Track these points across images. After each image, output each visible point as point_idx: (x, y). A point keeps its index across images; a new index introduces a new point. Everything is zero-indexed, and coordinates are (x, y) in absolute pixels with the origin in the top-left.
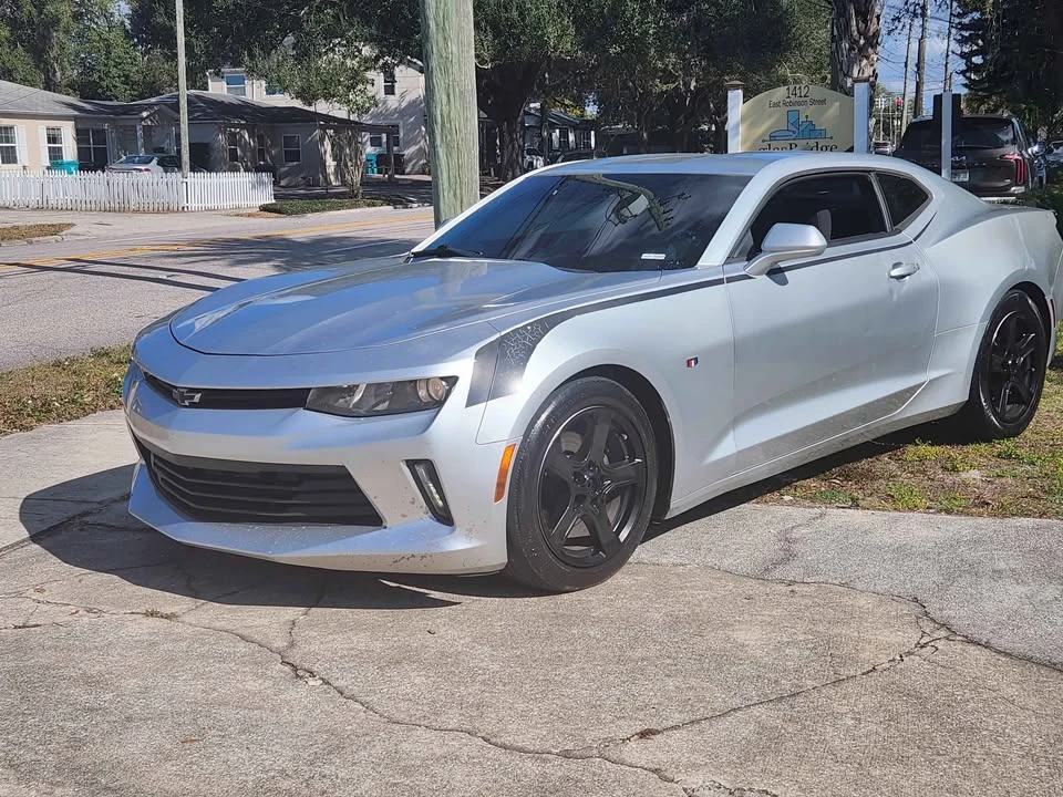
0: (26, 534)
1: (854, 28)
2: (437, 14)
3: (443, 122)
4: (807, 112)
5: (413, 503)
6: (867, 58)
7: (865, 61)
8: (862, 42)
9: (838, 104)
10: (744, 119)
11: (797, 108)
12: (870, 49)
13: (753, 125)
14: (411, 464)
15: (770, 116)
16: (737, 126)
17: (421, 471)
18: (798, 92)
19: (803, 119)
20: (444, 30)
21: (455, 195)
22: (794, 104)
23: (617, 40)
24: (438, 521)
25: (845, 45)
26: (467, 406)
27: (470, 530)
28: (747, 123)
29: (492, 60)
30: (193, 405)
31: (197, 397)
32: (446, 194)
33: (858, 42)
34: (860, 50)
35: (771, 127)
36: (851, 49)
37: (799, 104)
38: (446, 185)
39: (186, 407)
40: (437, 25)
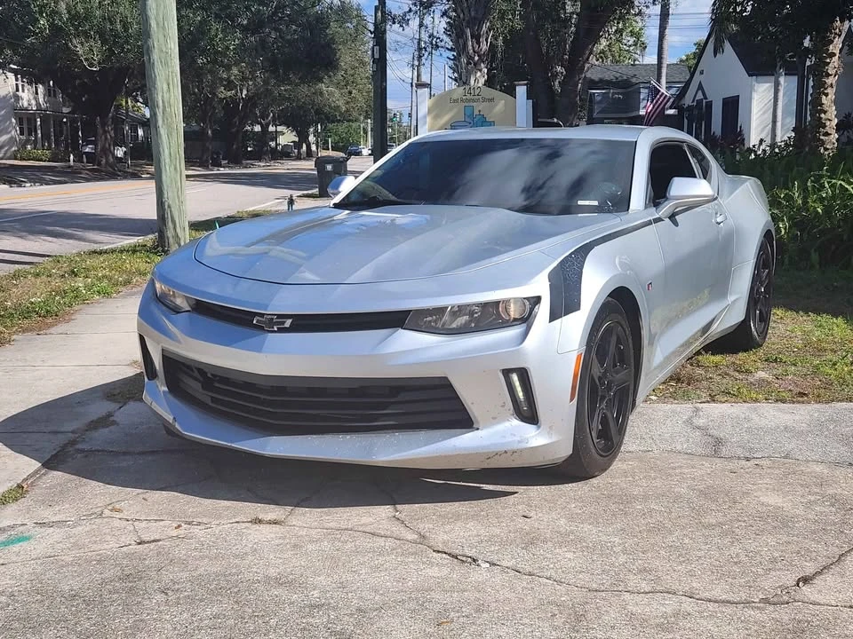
0: (36, 465)
1: (470, 47)
2: (157, 14)
3: (164, 107)
4: (479, 107)
5: (503, 406)
6: (480, 71)
7: (479, 74)
8: (476, 58)
9: (503, 102)
10: (430, 111)
11: (471, 104)
12: (482, 65)
13: (437, 117)
14: (507, 373)
15: (451, 110)
16: (425, 117)
17: (515, 377)
18: (472, 92)
19: (476, 112)
20: (164, 28)
21: (175, 169)
22: (469, 101)
23: (203, 52)
24: (523, 421)
25: (464, 60)
26: (550, 322)
27: (551, 428)
28: (432, 115)
29: (99, 63)
30: (281, 330)
31: (288, 323)
32: (167, 168)
33: (474, 58)
34: (475, 64)
35: (451, 119)
36: (469, 63)
37: (474, 101)
38: (167, 160)
39: (275, 332)
40: (158, 24)
